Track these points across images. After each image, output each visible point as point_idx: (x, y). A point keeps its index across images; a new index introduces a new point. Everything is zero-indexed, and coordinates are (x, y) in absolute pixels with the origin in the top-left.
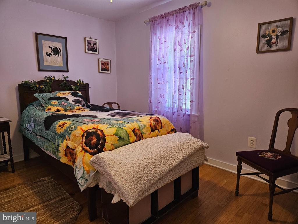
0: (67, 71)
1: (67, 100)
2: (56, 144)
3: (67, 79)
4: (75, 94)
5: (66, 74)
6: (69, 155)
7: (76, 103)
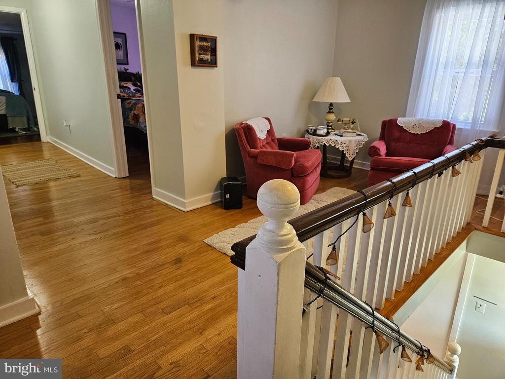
0: (127, 64)
1: (130, 89)
2: (127, 114)
3: (128, 71)
4: (134, 85)
5: (126, 67)
6: (135, 119)
7: (136, 92)
